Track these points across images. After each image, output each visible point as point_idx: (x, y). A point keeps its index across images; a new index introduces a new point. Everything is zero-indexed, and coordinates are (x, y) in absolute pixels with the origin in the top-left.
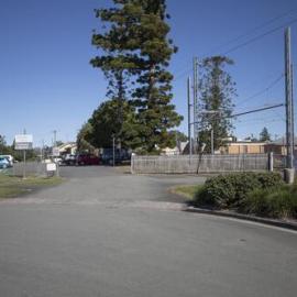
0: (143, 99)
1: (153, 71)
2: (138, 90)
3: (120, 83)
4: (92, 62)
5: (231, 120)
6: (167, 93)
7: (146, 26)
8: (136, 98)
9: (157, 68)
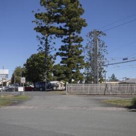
0: (65, 52)
1: (72, 36)
2: (62, 47)
3: (47, 43)
4: (35, 29)
5: (105, 68)
6: (80, 49)
7: (72, 10)
8: (61, 51)
9: (74, 34)
